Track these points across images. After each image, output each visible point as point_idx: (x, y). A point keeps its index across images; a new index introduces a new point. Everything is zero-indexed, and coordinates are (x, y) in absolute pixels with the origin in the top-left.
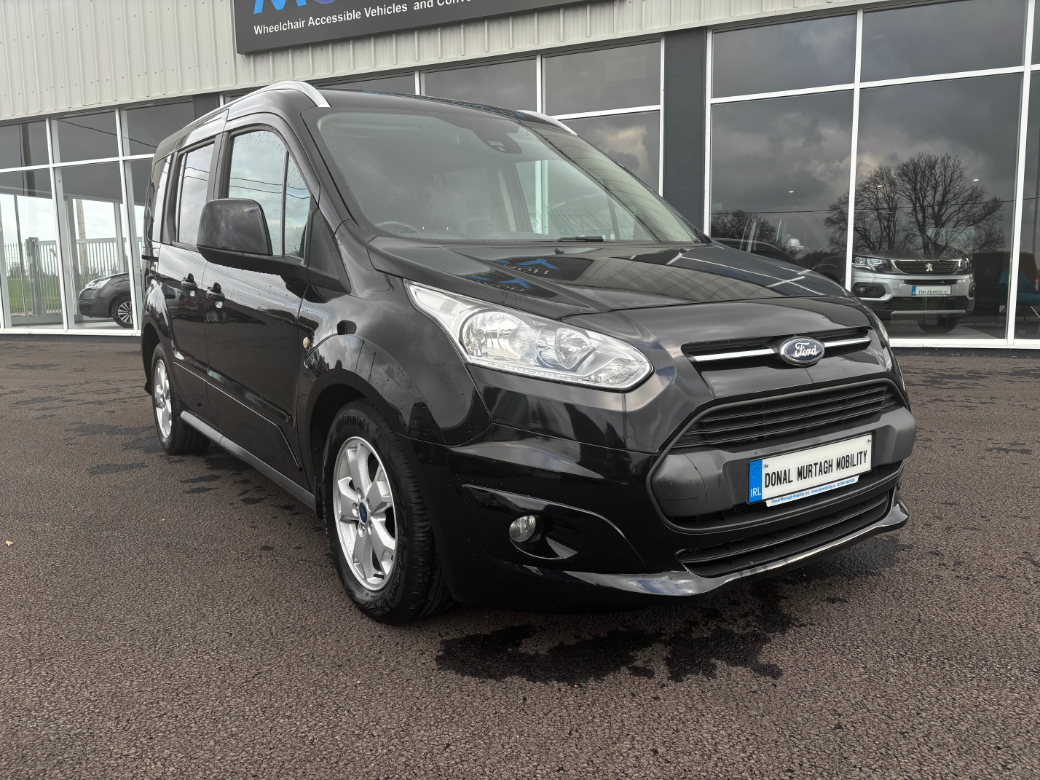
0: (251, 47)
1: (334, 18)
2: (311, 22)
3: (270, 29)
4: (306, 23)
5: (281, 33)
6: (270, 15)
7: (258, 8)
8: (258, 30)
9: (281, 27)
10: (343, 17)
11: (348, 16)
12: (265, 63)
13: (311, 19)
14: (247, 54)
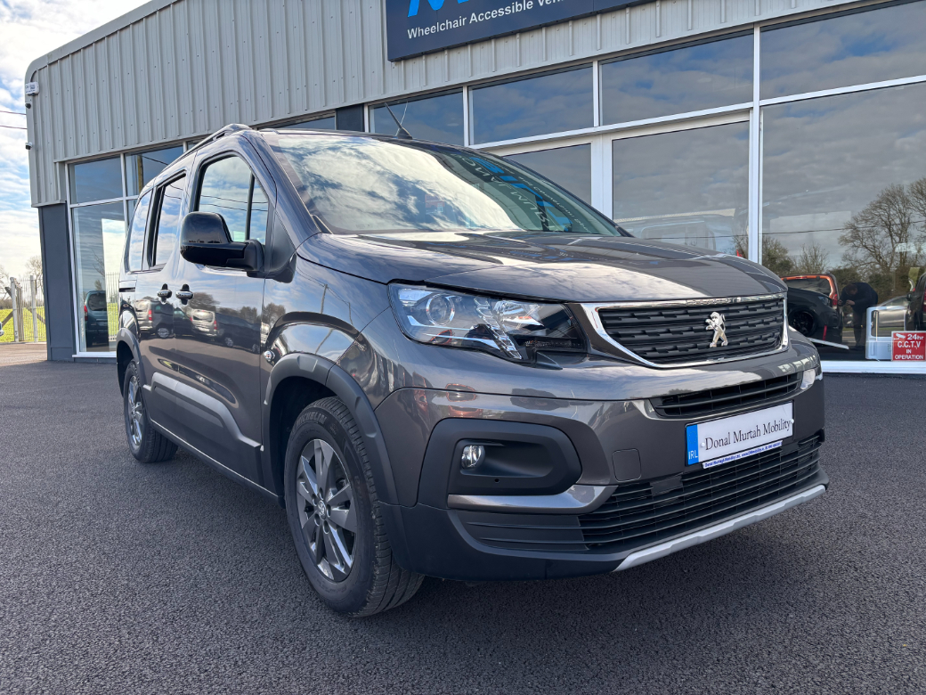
0: (401, 52)
1: (501, 12)
2: (474, 18)
3: (426, 32)
4: (468, 21)
5: (438, 34)
6: (426, 17)
7: (413, 10)
8: (412, 33)
9: (440, 27)
10: (511, 9)
11: (517, 7)
12: (417, 67)
13: (473, 14)
14: (398, 61)
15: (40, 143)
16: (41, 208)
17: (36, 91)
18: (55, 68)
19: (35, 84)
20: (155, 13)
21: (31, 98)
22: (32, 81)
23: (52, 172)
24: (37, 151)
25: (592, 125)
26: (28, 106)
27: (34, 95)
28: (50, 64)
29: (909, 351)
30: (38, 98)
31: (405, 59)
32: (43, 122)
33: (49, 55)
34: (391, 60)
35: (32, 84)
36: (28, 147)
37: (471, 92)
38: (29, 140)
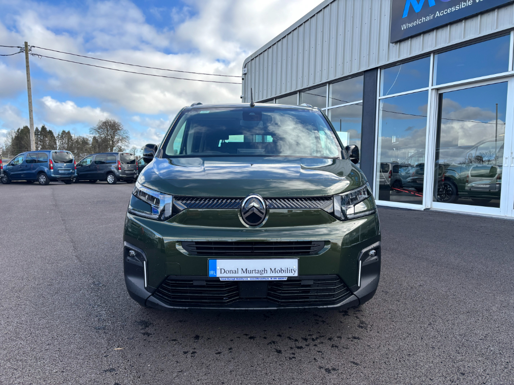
0: (398, 39)
1: (453, 8)
2: (438, 14)
3: (411, 25)
4: (434, 17)
5: (417, 25)
6: (412, 15)
7: (405, 14)
8: (404, 27)
9: (418, 22)
10: (459, 6)
11: (463, 5)
12: (406, 45)
13: (438, 12)
14: (396, 42)
15: (246, 95)
17: (246, 72)
18: (253, 61)
19: (246, 69)
20: (291, 32)
22: (244, 68)
24: (245, 99)
25: (507, 70)
26: (243, 79)
27: (245, 74)
28: (252, 60)
30: (247, 75)
31: (400, 41)
32: (248, 85)
33: (251, 56)
34: (393, 43)
36: (241, 98)
37: (436, 56)
38: (242, 94)
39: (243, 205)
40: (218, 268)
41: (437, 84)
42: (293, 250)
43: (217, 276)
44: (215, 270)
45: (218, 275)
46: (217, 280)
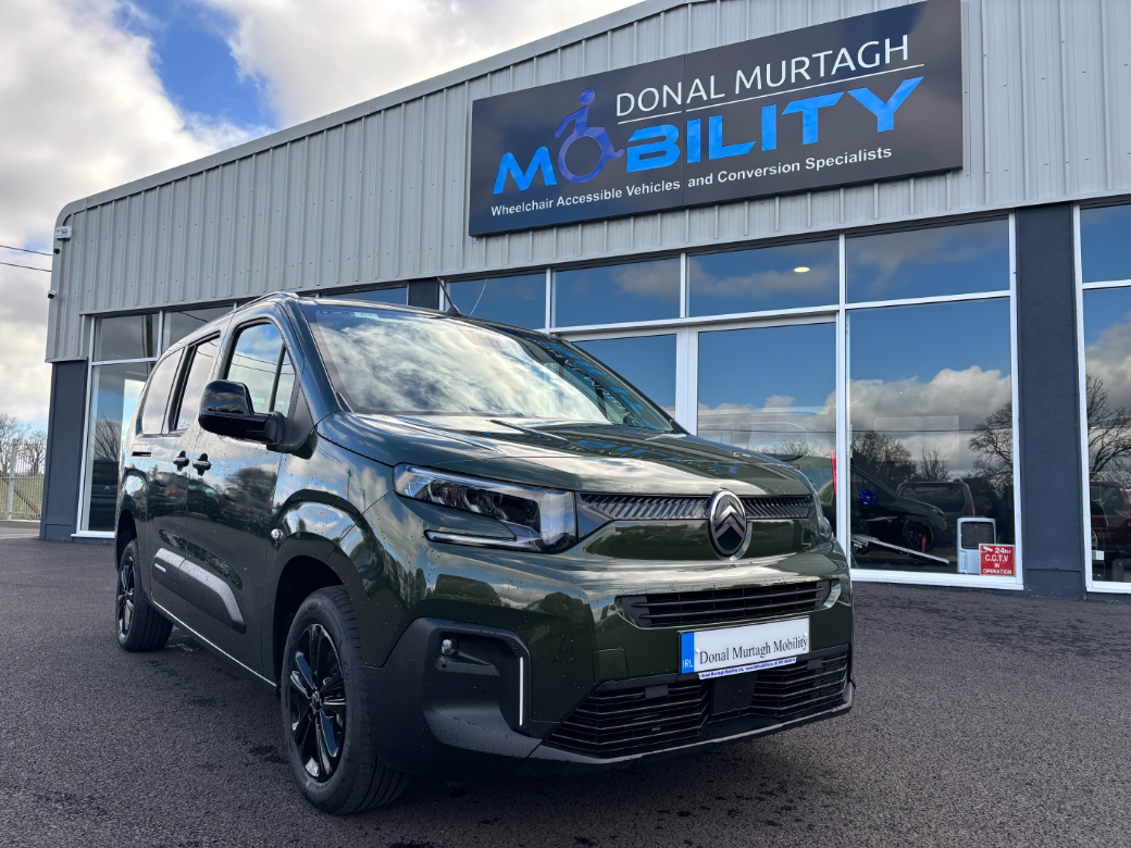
0: (483, 228)
1: (589, 198)
2: (561, 201)
3: (511, 210)
4: (554, 203)
5: (523, 214)
6: (510, 198)
8: (496, 211)
9: (525, 207)
10: (599, 196)
11: (606, 195)
12: (498, 244)
13: (561, 198)
14: (479, 237)
15: (66, 292)
16: (57, 365)
18: (93, 213)
19: (69, 228)
20: (217, 167)
21: (61, 243)
22: (64, 224)
23: (75, 324)
24: (61, 301)
25: (678, 316)
26: (57, 251)
27: (65, 240)
28: (89, 209)
29: (997, 565)
31: (488, 235)
32: (71, 269)
33: (88, 200)
34: (472, 236)
35: (64, 228)
36: (51, 296)
37: (554, 274)
38: (52, 289)
39: (713, 512)
40: (697, 649)
41: (557, 326)
42: (795, 600)
43: (696, 670)
44: (691, 656)
45: (698, 667)
46: (693, 678)
